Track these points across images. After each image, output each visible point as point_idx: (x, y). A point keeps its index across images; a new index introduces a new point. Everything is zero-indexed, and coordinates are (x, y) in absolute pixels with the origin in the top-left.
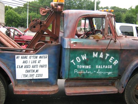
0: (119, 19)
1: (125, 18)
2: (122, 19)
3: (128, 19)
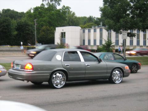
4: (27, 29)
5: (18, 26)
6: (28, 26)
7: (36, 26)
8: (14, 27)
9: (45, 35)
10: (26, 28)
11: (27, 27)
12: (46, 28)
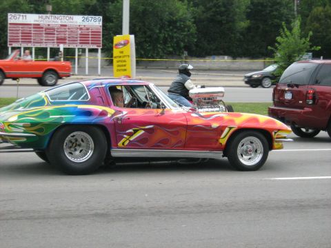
0: (223, 9)
1: (248, 7)
2: (237, 10)
3: (260, 8)
4: (275, 13)
5: (252, 7)
6: (278, 7)
7: (297, 6)
8: (244, 7)
9: (321, 29)
10: (272, 11)
11: (277, 10)
12: (323, 11)
